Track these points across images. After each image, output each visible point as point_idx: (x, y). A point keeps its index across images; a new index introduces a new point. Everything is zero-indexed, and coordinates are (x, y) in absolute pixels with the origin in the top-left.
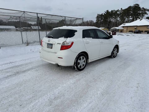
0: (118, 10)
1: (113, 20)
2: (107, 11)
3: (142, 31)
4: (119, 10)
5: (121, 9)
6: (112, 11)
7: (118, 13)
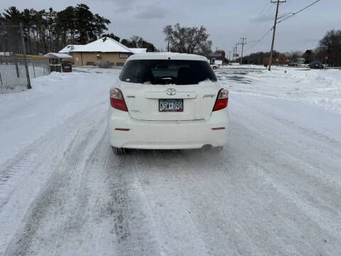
0: (43, 12)
1: (34, 35)
2: (13, 9)
3: (113, 64)
4: (46, 11)
5: (51, 9)
6: (27, 11)
7: (44, 17)
